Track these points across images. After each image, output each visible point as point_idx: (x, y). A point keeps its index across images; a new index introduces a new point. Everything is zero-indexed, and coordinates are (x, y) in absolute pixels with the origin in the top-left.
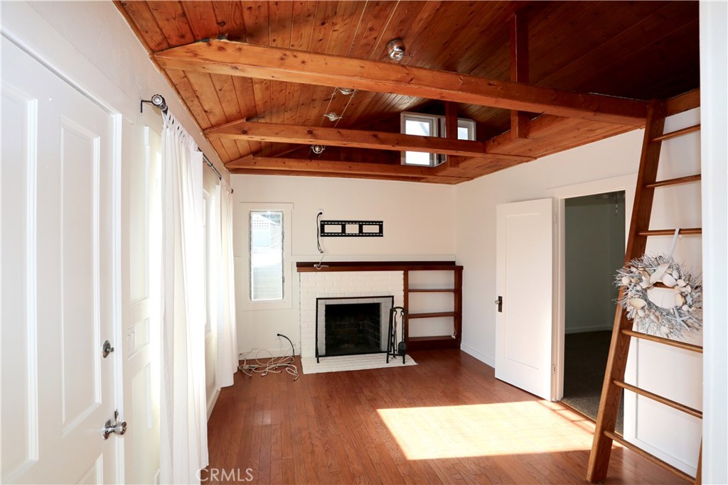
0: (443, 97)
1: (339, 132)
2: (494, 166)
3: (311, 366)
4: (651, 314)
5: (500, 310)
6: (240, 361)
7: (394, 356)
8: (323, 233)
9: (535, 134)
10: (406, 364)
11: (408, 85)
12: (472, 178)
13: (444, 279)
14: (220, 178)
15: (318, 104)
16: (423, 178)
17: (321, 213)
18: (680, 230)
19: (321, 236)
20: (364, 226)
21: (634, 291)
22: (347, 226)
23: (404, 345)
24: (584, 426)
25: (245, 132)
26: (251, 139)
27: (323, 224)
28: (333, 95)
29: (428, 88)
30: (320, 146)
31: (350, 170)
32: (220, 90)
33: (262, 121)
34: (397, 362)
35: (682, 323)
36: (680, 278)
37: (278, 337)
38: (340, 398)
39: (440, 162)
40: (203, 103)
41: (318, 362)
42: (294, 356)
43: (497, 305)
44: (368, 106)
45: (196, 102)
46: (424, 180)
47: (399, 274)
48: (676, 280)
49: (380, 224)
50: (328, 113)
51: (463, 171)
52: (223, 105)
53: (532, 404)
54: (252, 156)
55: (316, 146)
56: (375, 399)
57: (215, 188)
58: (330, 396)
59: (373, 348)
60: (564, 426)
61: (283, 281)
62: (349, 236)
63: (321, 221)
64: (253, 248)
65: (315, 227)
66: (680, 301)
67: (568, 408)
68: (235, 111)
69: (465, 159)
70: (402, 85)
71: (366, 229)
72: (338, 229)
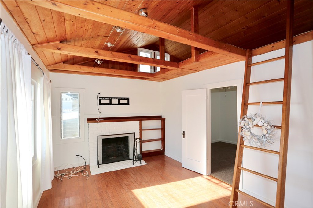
0: (169, 38)
1: (112, 53)
2: (180, 74)
3: (95, 170)
4: (253, 138)
5: (184, 137)
6: (55, 171)
7: (136, 161)
8: (100, 103)
9: (202, 60)
10: (142, 165)
11: (154, 29)
12: (169, 79)
13: (157, 124)
14: (44, 74)
15: (100, 38)
16: (148, 78)
17: (99, 94)
18: (262, 102)
19: (100, 105)
20: (120, 100)
21: (246, 129)
22: (112, 100)
23: (141, 155)
24: (222, 185)
25: (59, 49)
26: (63, 53)
27: (100, 99)
28: (111, 32)
29: (163, 32)
30: (100, 60)
31: (115, 73)
32: (44, 21)
33: (69, 44)
34: (137, 164)
35: (266, 141)
36: (265, 122)
37: (77, 156)
38: (112, 187)
39: (155, 72)
40: (32, 28)
41: (99, 168)
42: (86, 166)
43: (182, 135)
44: (124, 43)
45: (27, 26)
46: (148, 79)
47: (137, 123)
48: (264, 123)
49: (128, 99)
50: (107, 42)
51: (167, 76)
52: (46, 31)
53: (199, 178)
54: (62, 63)
55: (98, 60)
56: (130, 185)
57: (40, 79)
58: (107, 186)
59: (126, 158)
60: (214, 187)
61: (80, 128)
62: (113, 105)
63: (99, 98)
64: (63, 110)
65: (96, 101)
66: (265, 132)
67: (214, 178)
68: (53, 36)
69: (169, 70)
70: (151, 29)
71: (121, 101)
72: (108, 101)
